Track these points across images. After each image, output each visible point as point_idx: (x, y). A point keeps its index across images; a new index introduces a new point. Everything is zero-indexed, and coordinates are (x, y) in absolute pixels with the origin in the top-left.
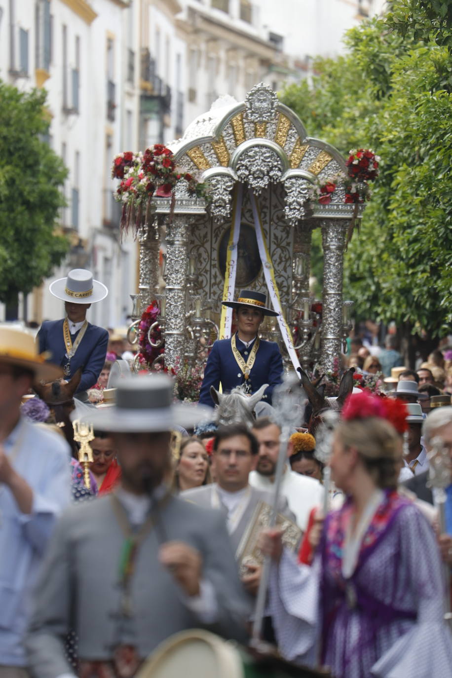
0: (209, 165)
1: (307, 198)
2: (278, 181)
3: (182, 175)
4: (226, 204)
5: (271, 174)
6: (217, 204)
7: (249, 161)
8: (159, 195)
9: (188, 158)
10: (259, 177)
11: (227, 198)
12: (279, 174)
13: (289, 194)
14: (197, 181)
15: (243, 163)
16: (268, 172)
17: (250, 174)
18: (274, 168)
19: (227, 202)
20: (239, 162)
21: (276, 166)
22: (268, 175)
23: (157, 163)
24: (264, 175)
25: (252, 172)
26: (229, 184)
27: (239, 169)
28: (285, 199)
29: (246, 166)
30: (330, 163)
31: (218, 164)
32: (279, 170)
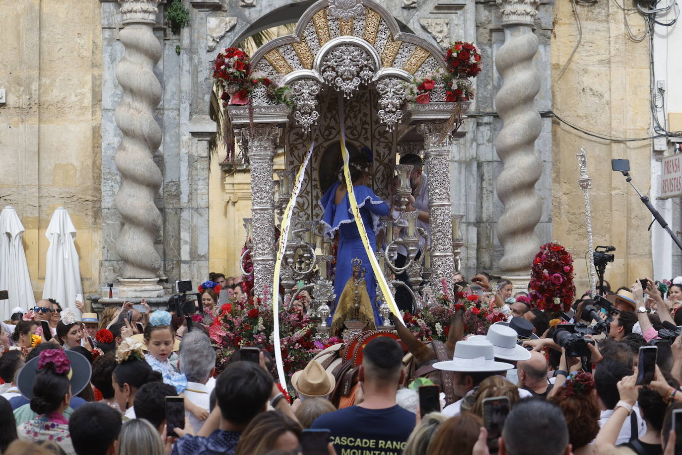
0: (291, 69)
1: (403, 99)
2: (370, 82)
3: (260, 80)
4: (312, 110)
5: (362, 74)
6: (302, 111)
7: (336, 62)
8: (233, 103)
9: (267, 62)
10: (348, 79)
11: (313, 103)
12: (371, 73)
13: (383, 96)
14: (277, 86)
15: (329, 63)
16: (358, 73)
17: (338, 76)
18: (364, 68)
19: (314, 107)
20: (325, 63)
21: (366, 66)
22: (358, 76)
23: (228, 66)
24: (354, 76)
25: (339, 73)
26: (315, 87)
27: (324, 71)
28: (379, 101)
29: (332, 67)
30: (428, 60)
31: (300, 67)
32: (371, 70)
